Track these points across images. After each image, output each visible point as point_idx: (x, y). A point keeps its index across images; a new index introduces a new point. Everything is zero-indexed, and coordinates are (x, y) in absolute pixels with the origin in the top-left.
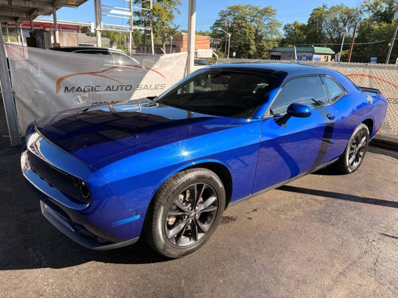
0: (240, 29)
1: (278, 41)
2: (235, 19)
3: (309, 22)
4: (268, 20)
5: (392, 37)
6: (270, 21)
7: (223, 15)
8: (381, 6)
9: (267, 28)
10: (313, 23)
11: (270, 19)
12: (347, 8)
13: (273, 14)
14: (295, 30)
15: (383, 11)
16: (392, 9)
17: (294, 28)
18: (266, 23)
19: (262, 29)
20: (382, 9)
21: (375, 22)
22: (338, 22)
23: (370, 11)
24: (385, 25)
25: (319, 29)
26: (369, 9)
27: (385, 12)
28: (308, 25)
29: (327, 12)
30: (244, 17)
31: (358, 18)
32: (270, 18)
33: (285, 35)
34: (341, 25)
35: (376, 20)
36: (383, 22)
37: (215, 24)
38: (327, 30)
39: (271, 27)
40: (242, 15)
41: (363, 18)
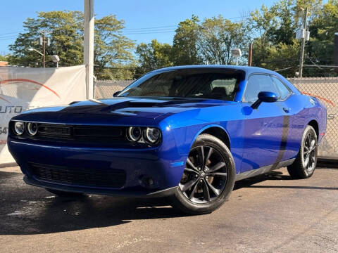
0: (65, 51)
2: (54, 33)
3: (175, 41)
4: (111, 37)
5: (298, 63)
6: (115, 39)
7: (33, 27)
8: (274, 20)
9: (111, 49)
10: (182, 42)
11: (115, 36)
12: (227, 22)
13: (118, 28)
14: (154, 53)
15: (278, 28)
16: (289, 24)
17: (152, 51)
18: (108, 41)
19: (103, 51)
20: (276, 25)
21: (270, 43)
22: (218, 42)
23: (261, 27)
24: (284, 47)
25: (192, 53)
26: (259, 25)
27: (281, 28)
28: (174, 46)
29: (201, 29)
30: (71, 32)
31: (246, 37)
32: (113, 33)
33: (140, 61)
34: (223, 46)
35: (271, 40)
36: (281, 43)
37: (19, 40)
38: (204, 54)
39: (117, 48)
40: (68, 27)
41: (253, 37)
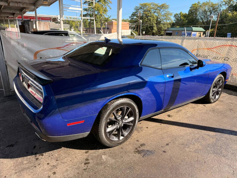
0: (147, 18)
1: (170, 24)
2: (144, 11)
3: (189, 12)
6: (166, 12)
7: (137, 9)
8: (233, 1)
9: (163, 16)
10: (192, 12)
11: (165, 11)
12: (212, 3)
13: (167, 8)
14: (181, 17)
15: (234, 5)
17: (180, 16)
18: (163, 13)
19: (160, 17)
20: (234, 3)
21: (229, 11)
22: (206, 12)
23: (227, 5)
24: (235, 13)
25: (195, 17)
26: (226, 4)
27: (236, 5)
28: (189, 14)
29: (200, 6)
30: (150, 10)
31: (219, 9)
32: (165, 10)
33: (175, 20)
34: (209, 13)
36: (234, 11)
37: (132, 14)
38: (200, 17)
39: (166, 16)
41: (222, 9)
